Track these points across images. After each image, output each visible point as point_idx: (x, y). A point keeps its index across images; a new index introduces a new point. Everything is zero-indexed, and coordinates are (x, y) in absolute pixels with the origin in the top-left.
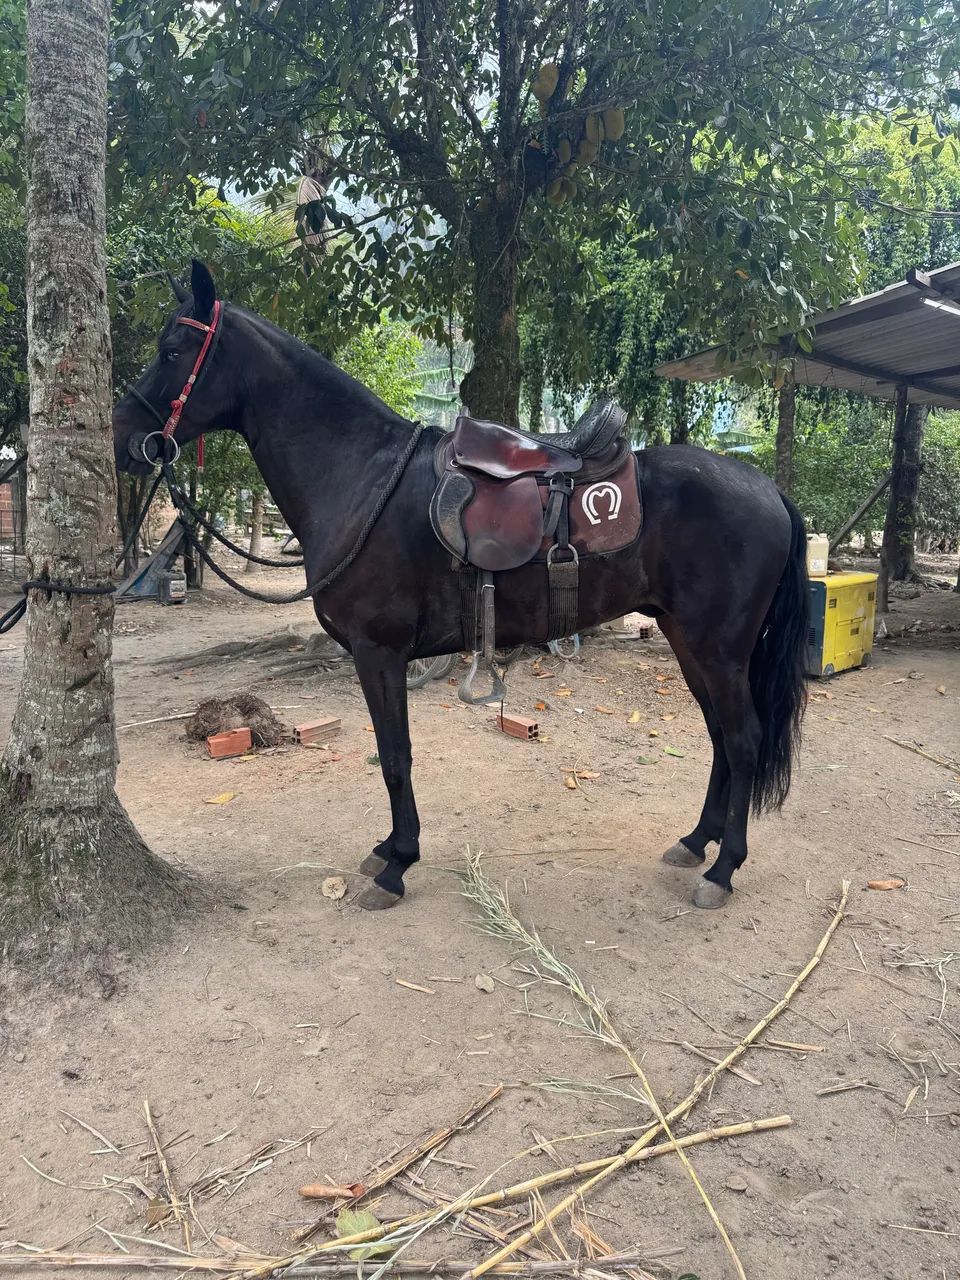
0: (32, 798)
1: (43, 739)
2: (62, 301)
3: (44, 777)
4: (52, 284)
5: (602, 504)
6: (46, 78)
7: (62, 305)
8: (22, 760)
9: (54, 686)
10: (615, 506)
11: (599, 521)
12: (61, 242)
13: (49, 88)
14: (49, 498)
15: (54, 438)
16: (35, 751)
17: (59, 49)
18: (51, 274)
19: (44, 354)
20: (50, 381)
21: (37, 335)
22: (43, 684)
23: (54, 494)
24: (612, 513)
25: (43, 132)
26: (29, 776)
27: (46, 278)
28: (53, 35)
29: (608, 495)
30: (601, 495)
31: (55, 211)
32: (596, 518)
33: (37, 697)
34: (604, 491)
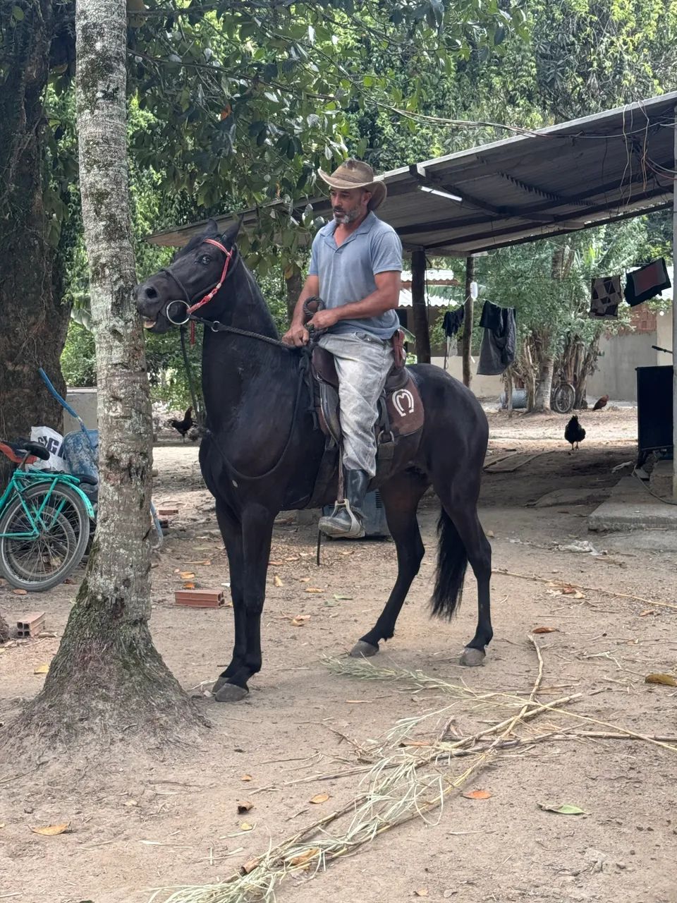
0: (127, 613)
1: (130, 573)
2: (126, 293)
3: (132, 599)
4: (121, 283)
5: (404, 402)
6: (109, 158)
7: (126, 296)
8: (116, 589)
9: (136, 537)
10: (411, 404)
11: (404, 414)
12: (125, 257)
13: (111, 164)
14: (131, 417)
15: (132, 378)
16: (127, 582)
17: (116, 141)
18: (121, 277)
19: (122, 327)
20: (127, 343)
21: (114, 314)
22: (129, 537)
23: (134, 414)
24: (411, 408)
25: (109, 190)
26: (122, 600)
27: (118, 279)
28: (112, 132)
29: (405, 396)
30: (403, 397)
31: (119, 238)
32: (403, 412)
33: (125, 546)
34: (404, 394)
